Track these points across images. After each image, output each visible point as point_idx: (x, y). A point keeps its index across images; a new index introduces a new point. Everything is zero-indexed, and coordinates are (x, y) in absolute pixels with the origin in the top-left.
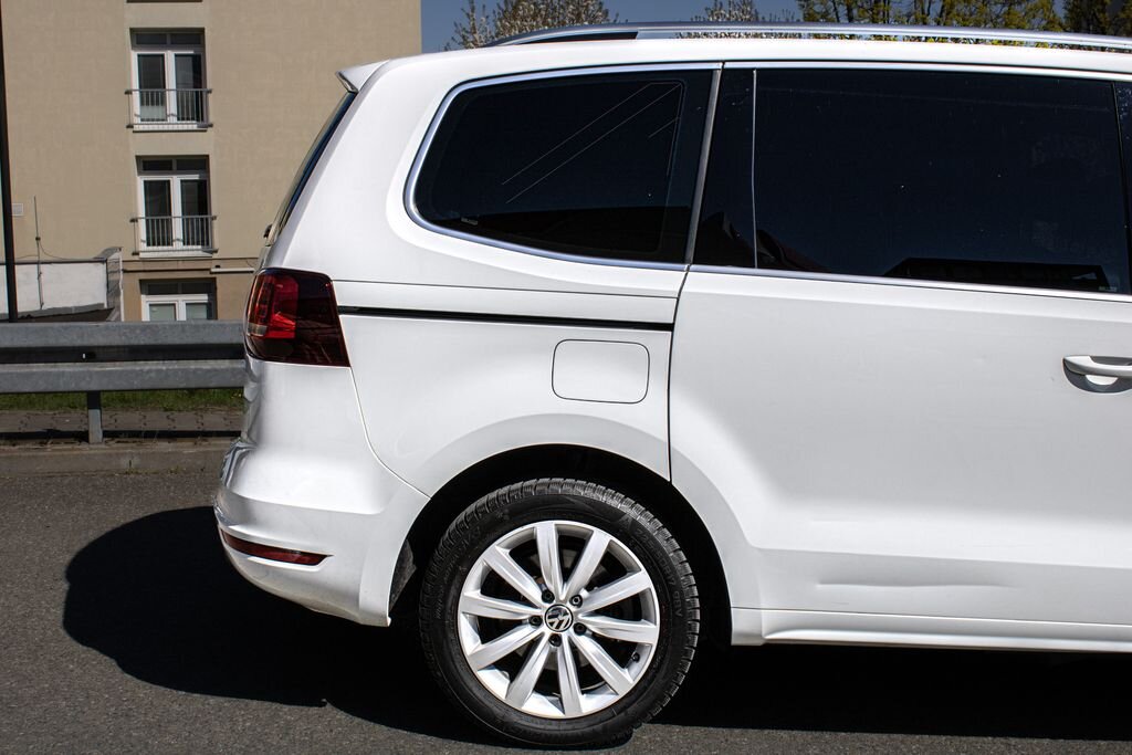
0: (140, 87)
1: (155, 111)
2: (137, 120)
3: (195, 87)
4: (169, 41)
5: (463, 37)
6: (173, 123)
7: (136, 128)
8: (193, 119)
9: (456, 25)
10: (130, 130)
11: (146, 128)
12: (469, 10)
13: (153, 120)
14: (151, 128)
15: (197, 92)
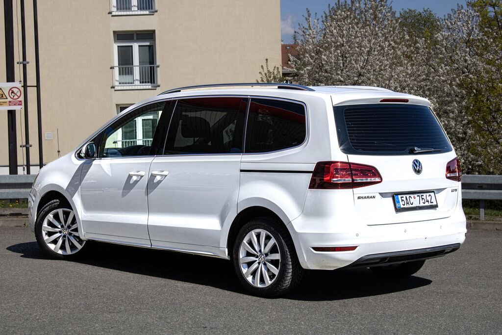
0: (119, 64)
1: (127, 78)
2: (117, 84)
3: (150, 64)
4: (135, 38)
5: (303, 32)
6: (137, 85)
7: (116, 88)
8: (148, 82)
9: (299, 24)
10: (113, 89)
11: (122, 88)
12: (307, 16)
13: (126, 83)
14: (125, 88)
15: (151, 67)
